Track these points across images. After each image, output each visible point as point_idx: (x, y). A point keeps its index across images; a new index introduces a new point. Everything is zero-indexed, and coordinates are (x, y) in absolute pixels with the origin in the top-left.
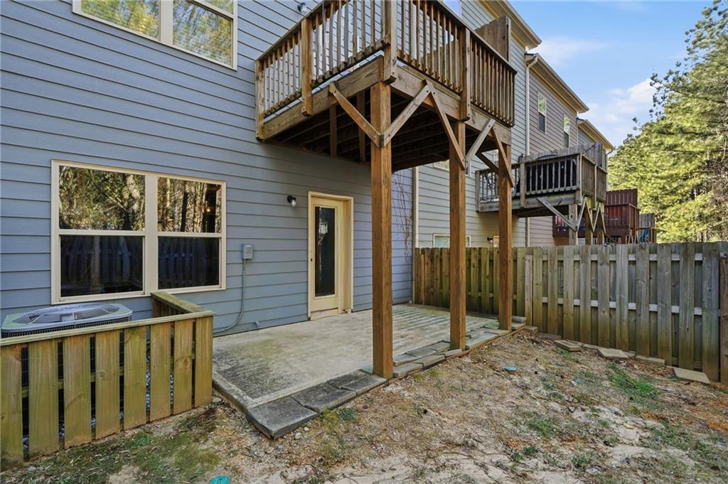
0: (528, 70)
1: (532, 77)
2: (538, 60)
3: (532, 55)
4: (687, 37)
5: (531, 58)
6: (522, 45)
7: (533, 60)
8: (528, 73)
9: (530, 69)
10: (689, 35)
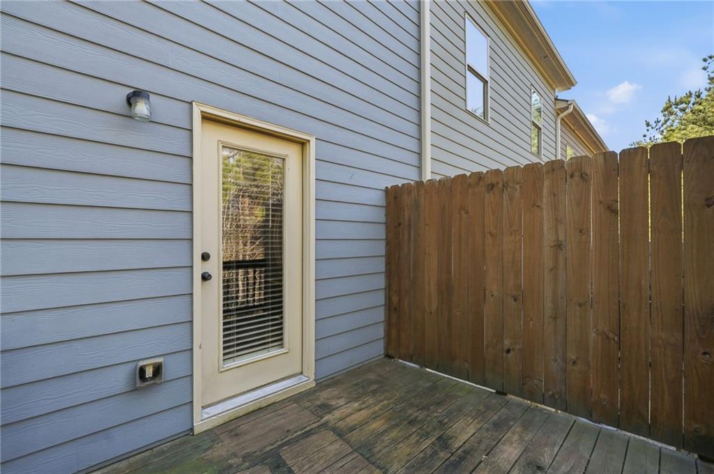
0: (559, 121)
1: (564, 129)
2: (574, 107)
3: (567, 101)
4: (705, 64)
5: (563, 105)
6: (551, 86)
7: (567, 108)
8: (559, 125)
9: (562, 119)
10: (708, 62)
